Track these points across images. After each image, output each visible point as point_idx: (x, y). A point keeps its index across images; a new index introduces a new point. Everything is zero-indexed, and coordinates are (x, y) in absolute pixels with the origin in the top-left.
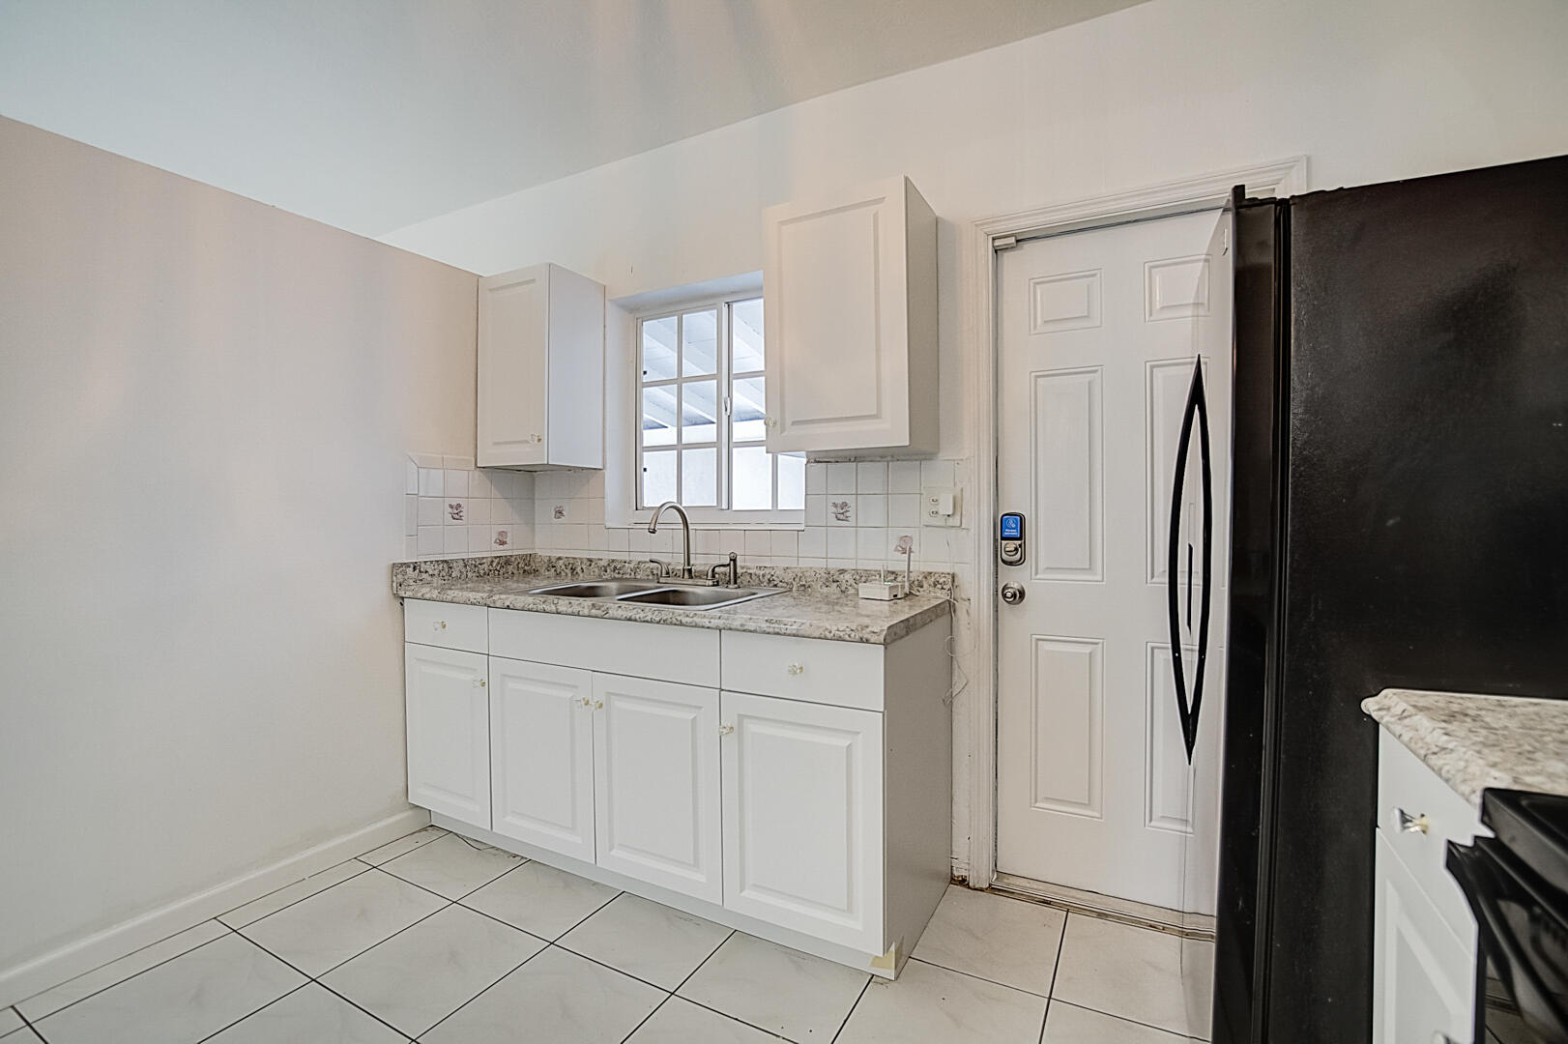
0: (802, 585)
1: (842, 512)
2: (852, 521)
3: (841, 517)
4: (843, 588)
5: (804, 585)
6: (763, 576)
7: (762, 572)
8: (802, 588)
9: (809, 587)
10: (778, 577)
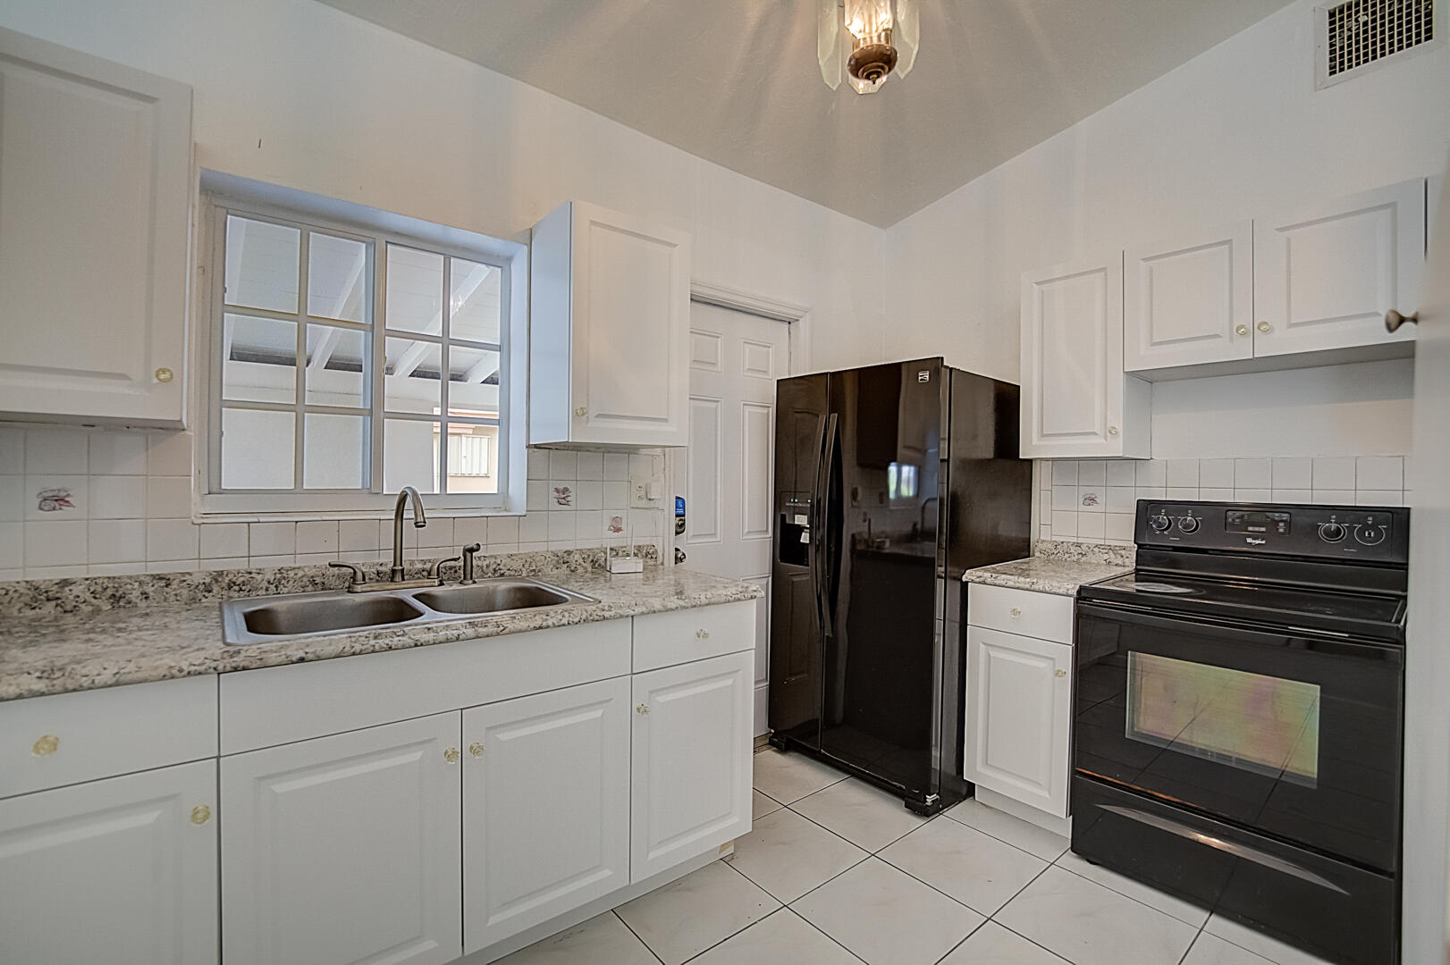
0: (532, 571)
1: (563, 496)
2: (573, 507)
3: (563, 501)
4: (572, 568)
5: (534, 570)
6: (488, 566)
7: (485, 563)
8: (533, 573)
9: (539, 571)
10: (504, 565)
